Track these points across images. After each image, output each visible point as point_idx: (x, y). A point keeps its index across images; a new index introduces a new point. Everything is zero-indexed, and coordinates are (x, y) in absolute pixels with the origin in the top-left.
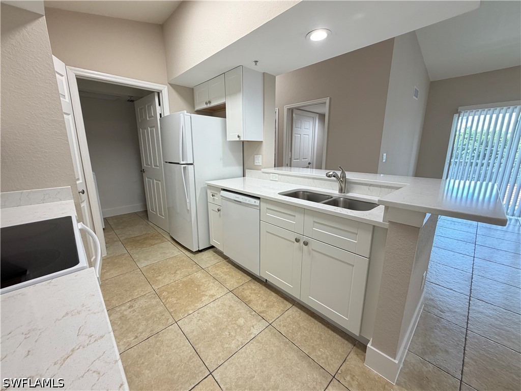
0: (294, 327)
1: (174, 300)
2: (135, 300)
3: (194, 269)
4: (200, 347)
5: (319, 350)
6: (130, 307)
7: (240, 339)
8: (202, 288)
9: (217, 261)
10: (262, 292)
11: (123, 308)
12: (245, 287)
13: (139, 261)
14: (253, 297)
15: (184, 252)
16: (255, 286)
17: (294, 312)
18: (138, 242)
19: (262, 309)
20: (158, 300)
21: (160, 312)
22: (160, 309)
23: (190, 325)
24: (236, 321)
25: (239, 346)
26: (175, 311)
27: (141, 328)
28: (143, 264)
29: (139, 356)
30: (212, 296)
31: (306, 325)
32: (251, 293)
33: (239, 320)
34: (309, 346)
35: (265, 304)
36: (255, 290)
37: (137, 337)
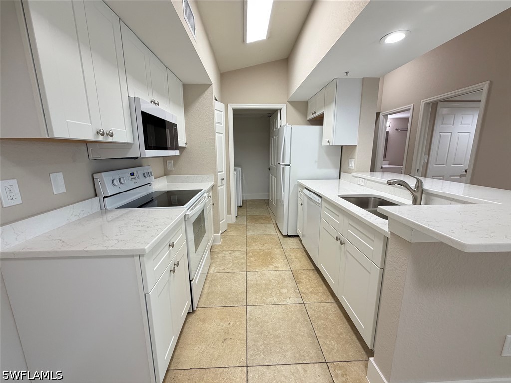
0: (322, 315)
1: (253, 260)
2: (234, 251)
3: (277, 247)
4: (250, 291)
5: (330, 341)
6: (230, 254)
7: (276, 299)
8: (274, 260)
9: (297, 247)
10: (316, 281)
11: (227, 253)
12: (305, 272)
13: (248, 231)
14: (305, 281)
15: (278, 233)
16: (313, 275)
17: (331, 306)
18: (254, 219)
19: (306, 291)
20: (245, 256)
21: (242, 263)
22: (243, 261)
23: (252, 277)
24: (281, 288)
25: (272, 302)
26: (249, 266)
27: (228, 266)
28: (249, 233)
29: (220, 278)
30: (276, 267)
31: (334, 320)
32: (306, 278)
33: (284, 289)
34: (324, 333)
35: (311, 290)
36: (311, 277)
37: (224, 269)
